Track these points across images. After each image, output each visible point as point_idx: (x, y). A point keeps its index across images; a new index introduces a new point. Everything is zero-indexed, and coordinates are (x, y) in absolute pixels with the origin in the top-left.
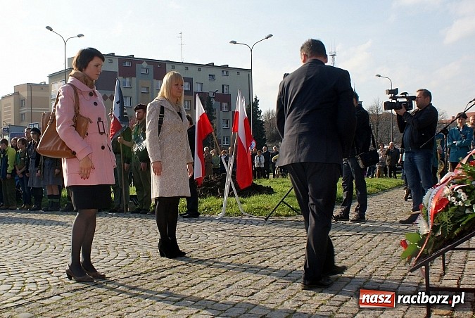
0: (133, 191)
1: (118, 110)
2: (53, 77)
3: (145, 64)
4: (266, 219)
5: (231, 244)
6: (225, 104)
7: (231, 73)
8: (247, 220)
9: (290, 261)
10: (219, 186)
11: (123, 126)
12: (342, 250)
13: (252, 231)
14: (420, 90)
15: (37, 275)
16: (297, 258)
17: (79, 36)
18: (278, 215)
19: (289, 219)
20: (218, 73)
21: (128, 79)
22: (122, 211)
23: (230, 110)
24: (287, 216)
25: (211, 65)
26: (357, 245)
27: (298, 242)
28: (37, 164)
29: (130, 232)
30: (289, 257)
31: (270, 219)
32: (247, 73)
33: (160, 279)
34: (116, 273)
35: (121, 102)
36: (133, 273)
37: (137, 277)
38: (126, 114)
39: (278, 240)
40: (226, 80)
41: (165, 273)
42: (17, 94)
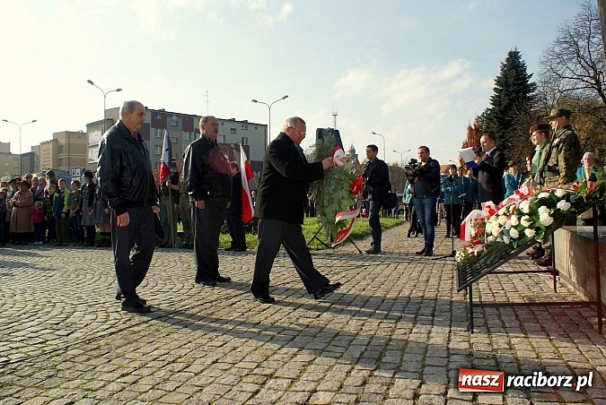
0: (180, 228)
1: (167, 156)
2: (91, 126)
3: (174, 118)
5: (280, 274)
7: (250, 127)
10: (252, 225)
11: (172, 170)
12: (376, 277)
14: (422, 147)
17: (118, 90)
19: (320, 252)
20: (238, 127)
21: (159, 130)
22: (171, 247)
24: (317, 250)
25: (233, 120)
26: (387, 272)
27: (337, 271)
28: (90, 204)
29: (186, 265)
32: (264, 128)
33: (231, 305)
34: (189, 301)
35: (169, 150)
36: (204, 301)
37: (210, 304)
38: (174, 160)
40: (245, 134)
41: (234, 300)
42: (55, 140)
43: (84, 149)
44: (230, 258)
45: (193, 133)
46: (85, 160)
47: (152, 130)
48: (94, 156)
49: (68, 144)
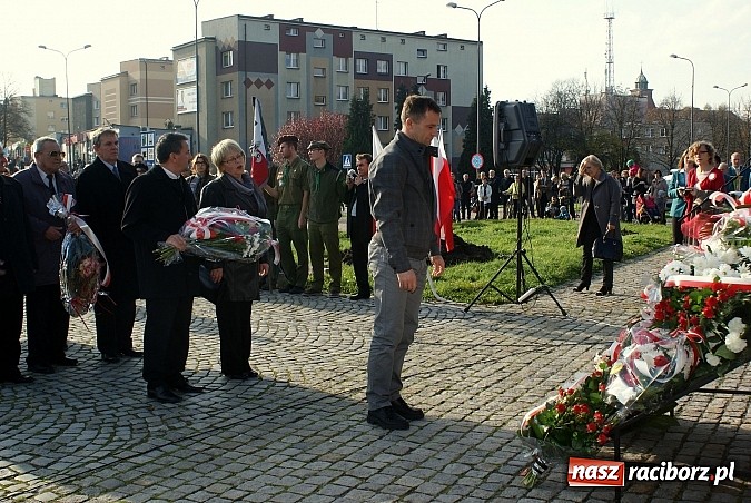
2: (179, 50)
3: (319, 33)
4: (467, 310)
6: (441, 95)
7: (450, 46)
8: (440, 310)
9: (475, 392)
12: (553, 373)
13: (439, 332)
15: (133, 412)
16: (487, 387)
18: (485, 302)
19: (500, 309)
20: (431, 47)
21: (293, 56)
23: (448, 103)
24: (499, 303)
25: (421, 35)
27: (498, 356)
29: (271, 331)
30: (476, 386)
31: (474, 309)
32: (476, 47)
33: (295, 421)
34: (238, 410)
36: (261, 411)
37: (265, 417)
39: (471, 352)
40: (443, 58)
42: (124, 74)
43: (169, 88)
44: (347, 318)
45: (351, 60)
46: (170, 108)
47: (281, 55)
48: (187, 100)
49: (143, 81)
